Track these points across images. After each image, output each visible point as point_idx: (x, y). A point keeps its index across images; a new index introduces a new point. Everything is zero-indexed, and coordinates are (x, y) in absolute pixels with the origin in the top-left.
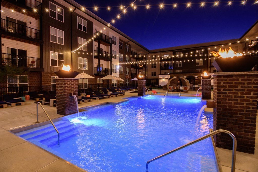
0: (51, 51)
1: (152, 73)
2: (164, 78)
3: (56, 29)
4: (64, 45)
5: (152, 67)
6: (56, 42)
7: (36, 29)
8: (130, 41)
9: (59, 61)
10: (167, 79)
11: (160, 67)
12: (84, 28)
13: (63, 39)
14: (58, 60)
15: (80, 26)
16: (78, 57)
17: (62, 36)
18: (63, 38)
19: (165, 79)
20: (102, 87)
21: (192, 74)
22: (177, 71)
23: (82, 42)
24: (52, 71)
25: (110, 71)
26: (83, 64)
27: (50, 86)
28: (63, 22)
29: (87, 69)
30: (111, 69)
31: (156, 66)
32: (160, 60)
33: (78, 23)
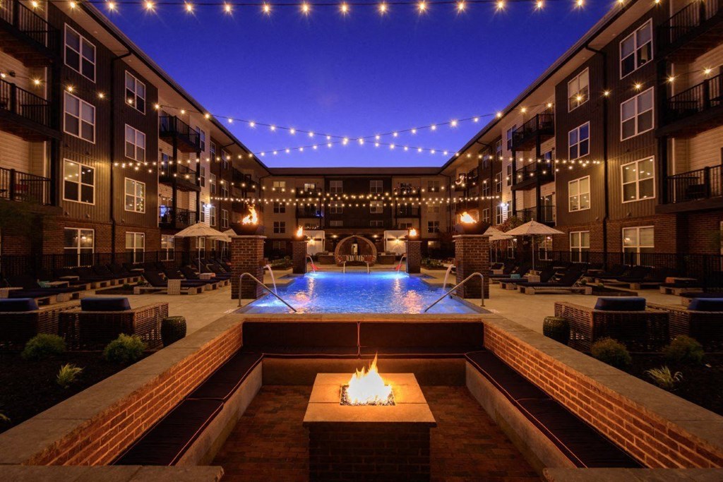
0: (64, 159)
1: (276, 224)
2: (314, 238)
3: (79, 98)
4: (94, 143)
5: (276, 210)
6: (77, 134)
7: (31, 92)
8: (235, 144)
9: (82, 186)
10: (320, 240)
11: (294, 211)
13: (92, 126)
14: (80, 183)
15: (131, 96)
16: (126, 178)
18: (94, 125)
19: (316, 240)
20: (173, 258)
21: (369, 230)
22: (332, 223)
23: (134, 138)
24: (66, 214)
25: (192, 217)
26: (135, 196)
27: (61, 255)
28: (95, 82)
29: (143, 211)
30: (197, 213)
31: (284, 209)
32: (295, 194)
33: (126, 87)
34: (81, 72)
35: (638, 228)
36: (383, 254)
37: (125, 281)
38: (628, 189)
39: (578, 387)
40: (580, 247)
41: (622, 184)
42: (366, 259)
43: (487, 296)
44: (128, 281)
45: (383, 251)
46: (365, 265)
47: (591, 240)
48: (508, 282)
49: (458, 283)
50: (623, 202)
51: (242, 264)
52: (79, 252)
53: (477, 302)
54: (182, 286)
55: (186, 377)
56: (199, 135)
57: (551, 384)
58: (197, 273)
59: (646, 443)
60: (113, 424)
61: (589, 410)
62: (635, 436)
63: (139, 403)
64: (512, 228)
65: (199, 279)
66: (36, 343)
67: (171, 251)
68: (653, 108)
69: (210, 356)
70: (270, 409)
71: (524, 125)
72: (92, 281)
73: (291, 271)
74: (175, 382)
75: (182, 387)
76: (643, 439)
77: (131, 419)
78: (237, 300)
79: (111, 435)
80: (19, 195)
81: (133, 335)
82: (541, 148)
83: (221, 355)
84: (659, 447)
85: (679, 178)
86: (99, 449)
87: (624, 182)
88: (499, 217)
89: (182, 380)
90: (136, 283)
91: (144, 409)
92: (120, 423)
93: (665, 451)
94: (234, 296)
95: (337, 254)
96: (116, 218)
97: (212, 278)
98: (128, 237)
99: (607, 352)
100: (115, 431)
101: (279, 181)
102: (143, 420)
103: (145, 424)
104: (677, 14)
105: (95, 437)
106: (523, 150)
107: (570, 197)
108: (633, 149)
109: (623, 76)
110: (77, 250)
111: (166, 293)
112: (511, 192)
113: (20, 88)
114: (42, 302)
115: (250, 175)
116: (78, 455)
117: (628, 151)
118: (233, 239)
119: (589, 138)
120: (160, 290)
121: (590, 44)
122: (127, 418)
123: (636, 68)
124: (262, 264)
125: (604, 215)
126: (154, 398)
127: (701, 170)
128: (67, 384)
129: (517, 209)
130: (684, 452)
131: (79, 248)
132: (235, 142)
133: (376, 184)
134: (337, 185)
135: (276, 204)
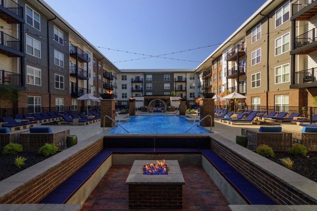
0: (27, 65)
1: (123, 94)
2: (139, 100)
3: (33, 38)
4: (40, 58)
5: (123, 88)
6: (33, 54)
7: (10, 35)
9: (35, 77)
10: (142, 101)
11: (131, 88)
12: (61, 39)
13: (39, 51)
15: (56, 37)
16: (55, 74)
17: (39, 48)
20: (77, 109)
21: (163, 96)
22: (147, 94)
23: (58, 56)
24: (28, 90)
25: (85, 91)
26: (60, 82)
27: (26, 108)
28: (40, 31)
29: (63, 88)
30: (88, 89)
31: (126, 87)
32: (131, 81)
33: (54, 33)
34: (33, 26)
35: (282, 96)
36: (170, 107)
37: (55, 119)
39: (249, 166)
40: (256, 104)
41: (275, 76)
42: (162, 109)
43: (213, 125)
44: (56, 119)
45: (170, 106)
46: (162, 112)
47: (261, 101)
48: (223, 119)
49: (201, 120)
50: (275, 84)
51: (105, 112)
52: (35, 107)
53: (209, 128)
54: (79, 121)
55: (75, 162)
56: (88, 54)
57: (238, 165)
58: (87, 116)
59: (277, 192)
60: (38, 184)
61: (254, 177)
62: (273, 189)
63: (52, 174)
64: (226, 95)
65: (87, 118)
66: (9, 148)
67: (76, 106)
68: (289, 41)
69: (87, 153)
70: (115, 176)
71: (232, 49)
72: (40, 119)
73: (128, 115)
74: (70, 165)
75: (74, 166)
76: (276, 190)
77: (48, 182)
78: (103, 128)
79: (37, 189)
80: (6, 81)
81: (52, 144)
83: (93, 152)
84: (283, 194)
85: (300, 73)
86: (32, 195)
88: (221, 91)
89: (73, 164)
90: (59, 120)
91: (54, 177)
92: (42, 184)
93: (286, 196)
94: (102, 126)
95: (149, 107)
96: (51, 92)
97: (93, 118)
98: (57, 100)
99: (263, 151)
100: (40, 187)
102: (54, 181)
103: (55, 183)
105: (29, 190)
106: (232, 61)
107: (252, 81)
108: (280, 60)
109: (276, 27)
110: (33, 106)
111: (72, 125)
112: (226, 79)
113: (5, 34)
114: (17, 129)
116: (21, 198)
118: (101, 101)
119: (261, 55)
120: (70, 123)
121: (262, 13)
122: (46, 181)
123: (282, 23)
124: (114, 112)
125: (267, 89)
126: (59, 172)
127: (310, 69)
128: (20, 166)
129: (228, 87)
130: (294, 197)
131: (34, 105)
132: (104, 58)
133: (167, 76)
134: (149, 77)
135: (123, 85)
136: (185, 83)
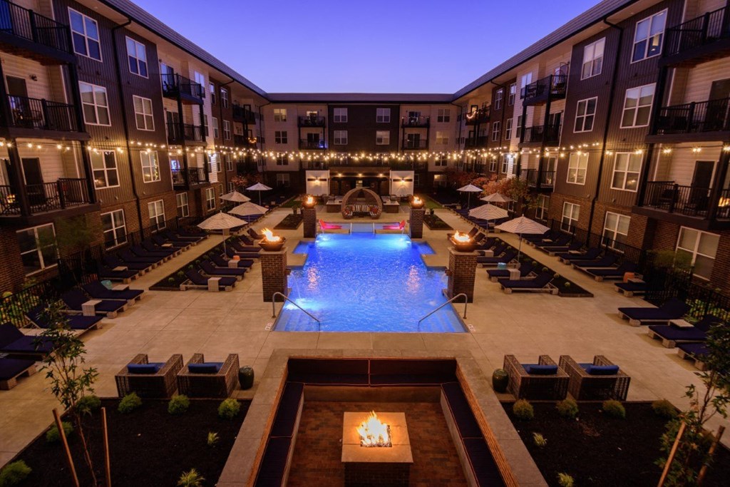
2: (319, 178)
3: (91, 84)
4: (110, 125)
5: (278, 141)
6: (96, 122)
8: (235, 82)
9: (107, 171)
10: (325, 180)
11: (297, 142)
12: (142, 65)
13: (106, 109)
14: (105, 169)
15: (134, 60)
16: (141, 152)
17: (103, 103)
18: (107, 107)
19: (321, 180)
21: (374, 168)
23: (142, 107)
24: (99, 201)
26: (151, 167)
28: (101, 61)
29: (158, 178)
31: (286, 139)
32: (296, 122)
33: (129, 55)
34: (89, 56)
35: (619, 215)
38: (618, 176)
40: (571, 218)
41: (614, 170)
42: (371, 210)
43: (471, 299)
46: (371, 217)
47: (580, 214)
50: (611, 188)
51: (271, 274)
53: (460, 309)
68: (651, 105)
71: (538, 81)
82: (551, 106)
87: (616, 169)
88: (505, 165)
96: (139, 194)
98: (150, 208)
101: (280, 108)
104: (688, 22)
106: (535, 105)
107: (569, 168)
108: (628, 140)
109: (633, 61)
110: (113, 231)
112: (518, 149)
115: (250, 106)
117: (624, 140)
119: (594, 114)
120: (202, 287)
121: (608, 18)
123: (645, 58)
125: (594, 196)
129: (521, 167)
131: (114, 229)
132: (234, 80)
133: (383, 113)
134: (341, 113)
135: (278, 134)
136: (426, 130)
